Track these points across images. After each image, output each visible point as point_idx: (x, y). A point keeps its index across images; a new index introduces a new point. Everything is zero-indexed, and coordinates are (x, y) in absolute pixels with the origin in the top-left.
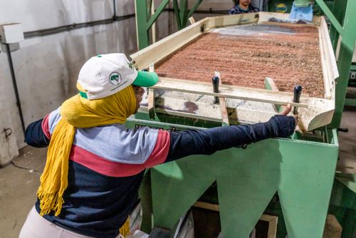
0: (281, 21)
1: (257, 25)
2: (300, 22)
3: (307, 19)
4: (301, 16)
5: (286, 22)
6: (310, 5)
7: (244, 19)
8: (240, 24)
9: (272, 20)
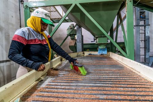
0: (94, 55)
1: (84, 57)
2: (102, 55)
3: (105, 53)
4: (102, 52)
5: (96, 55)
6: (105, 48)
7: (79, 54)
8: (78, 57)
9: (90, 54)
